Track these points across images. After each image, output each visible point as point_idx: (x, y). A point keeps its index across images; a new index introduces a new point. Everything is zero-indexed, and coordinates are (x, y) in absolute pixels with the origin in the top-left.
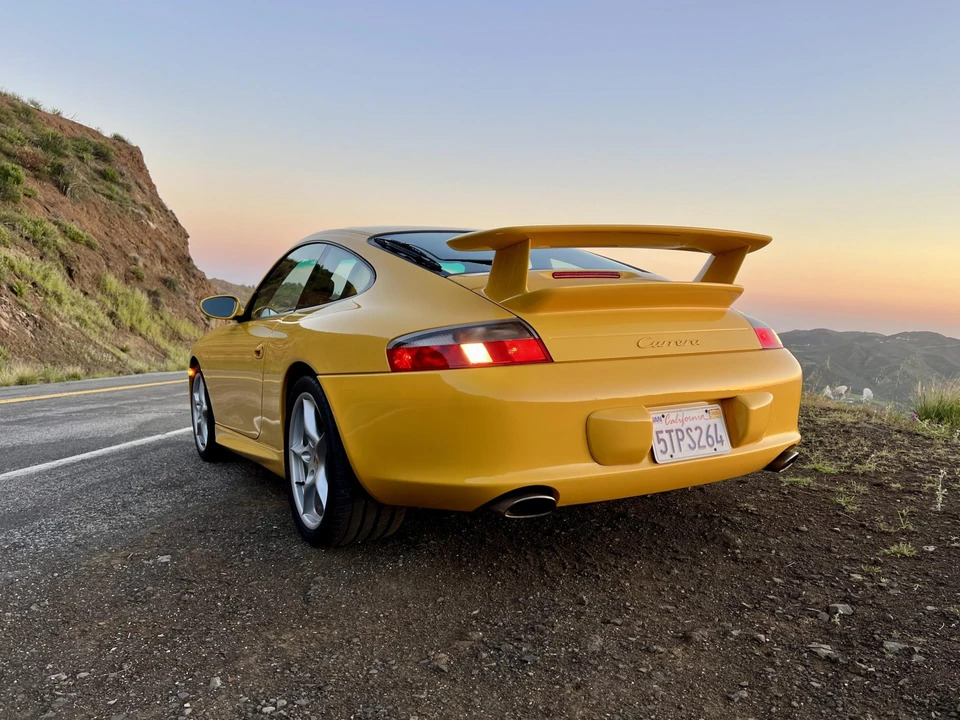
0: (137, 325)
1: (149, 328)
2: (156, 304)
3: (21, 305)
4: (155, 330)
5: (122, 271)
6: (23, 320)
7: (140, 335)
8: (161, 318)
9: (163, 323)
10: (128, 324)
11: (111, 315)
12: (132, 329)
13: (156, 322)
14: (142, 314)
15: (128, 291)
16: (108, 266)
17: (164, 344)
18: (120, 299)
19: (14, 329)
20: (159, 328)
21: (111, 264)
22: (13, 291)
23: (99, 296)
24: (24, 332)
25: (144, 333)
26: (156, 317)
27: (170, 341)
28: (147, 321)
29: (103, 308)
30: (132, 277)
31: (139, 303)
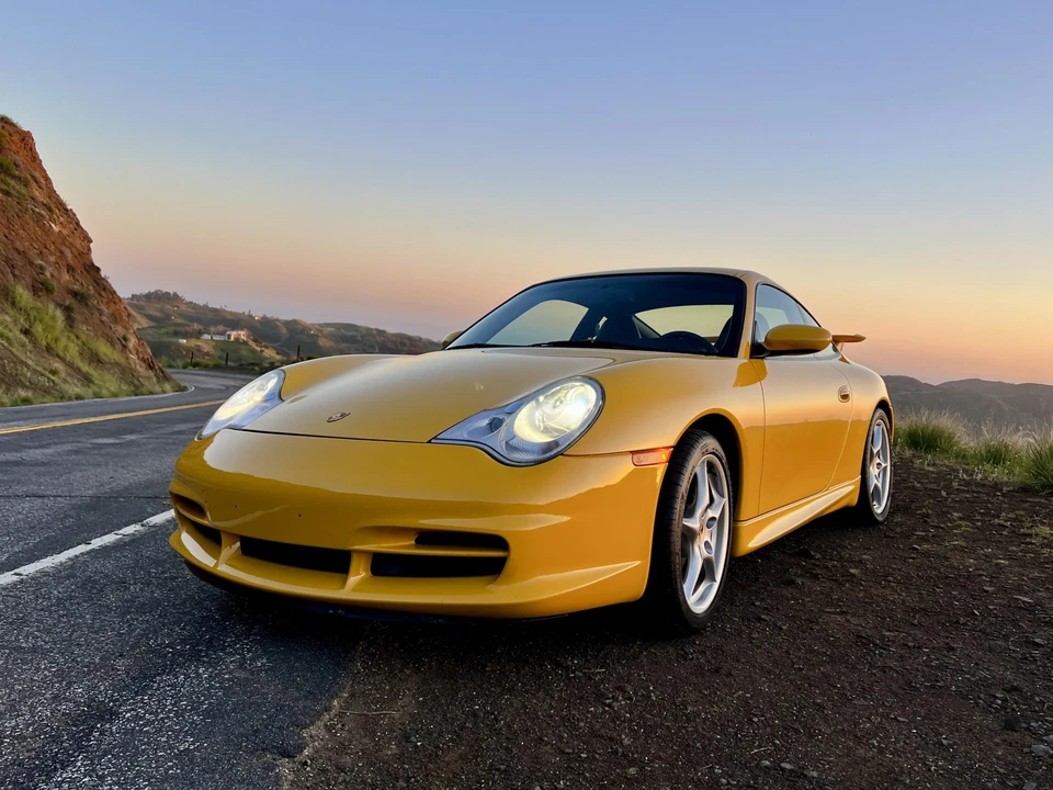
0: (53, 345)
1: (66, 347)
2: (70, 322)
4: (73, 351)
5: (29, 281)
7: (58, 356)
8: (77, 337)
9: (79, 342)
10: (44, 343)
11: (26, 332)
12: (49, 349)
13: (73, 342)
14: (57, 332)
15: (39, 304)
16: (14, 275)
17: (85, 368)
18: (33, 313)
20: (77, 348)
21: (17, 272)
23: (10, 311)
25: (61, 354)
26: (73, 337)
27: (90, 364)
28: (63, 341)
29: (16, 324)
30: (41, 288)
31: (53, 318)
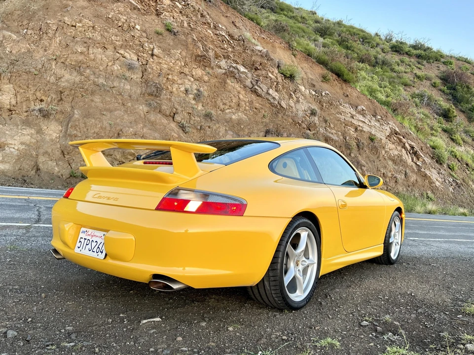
3: (451, 175)
6: (449, 182)
19: (443, 187)
22: (449, 168)
24: (448, 188)
